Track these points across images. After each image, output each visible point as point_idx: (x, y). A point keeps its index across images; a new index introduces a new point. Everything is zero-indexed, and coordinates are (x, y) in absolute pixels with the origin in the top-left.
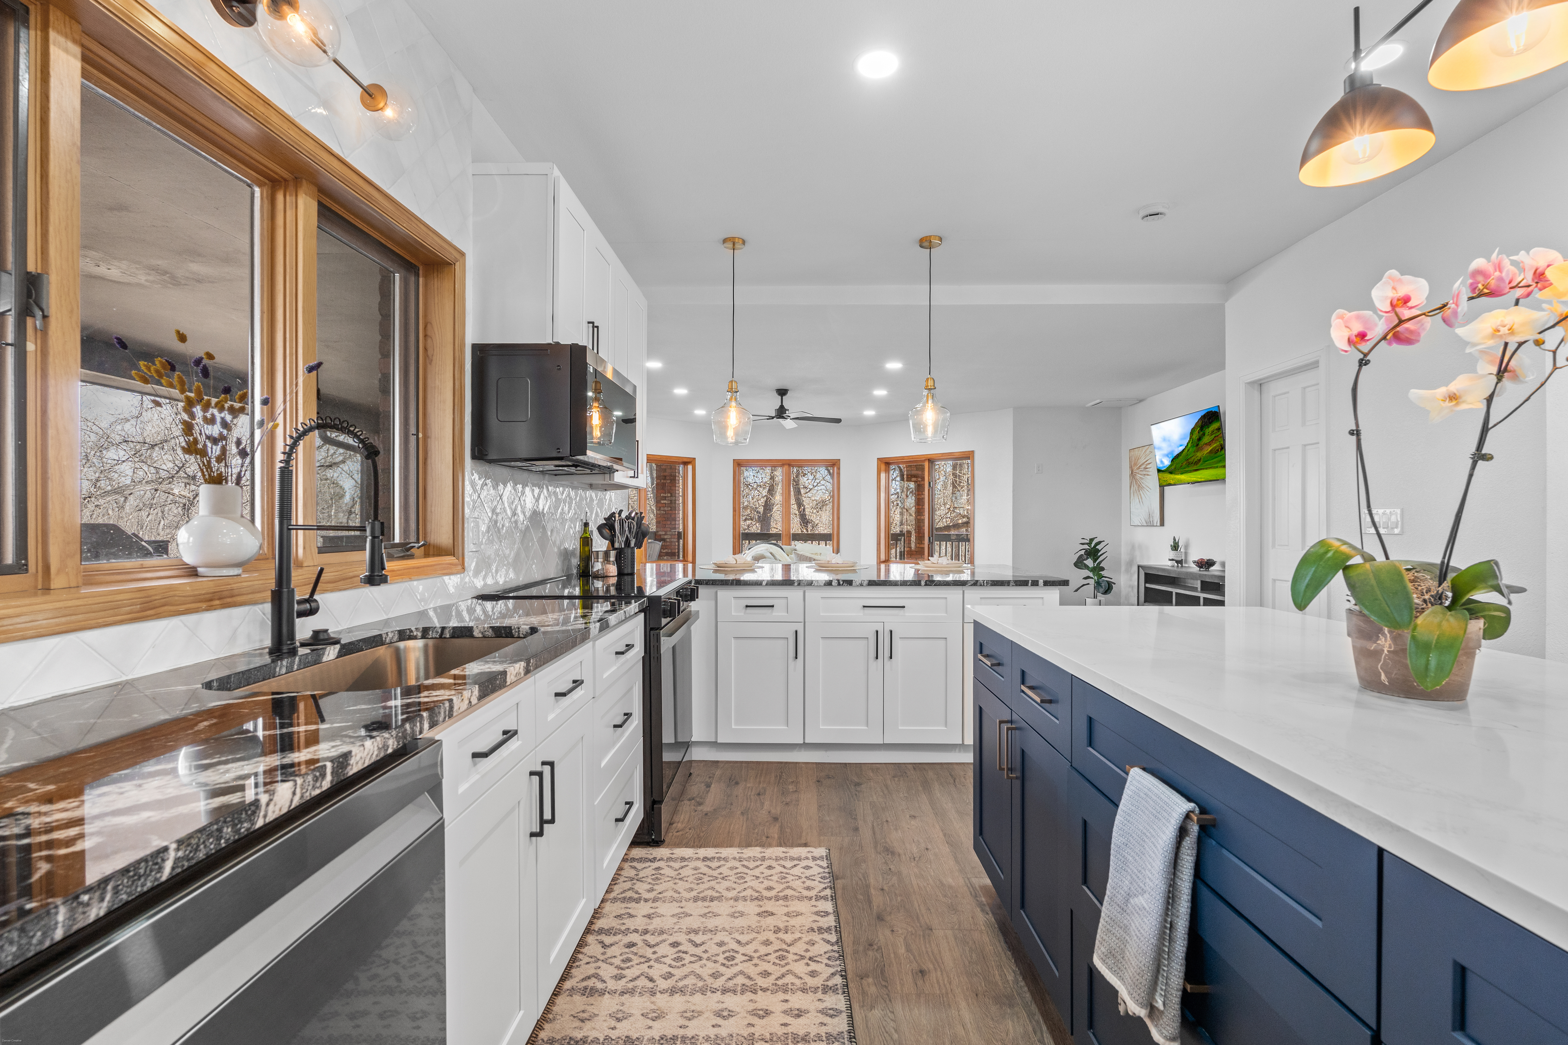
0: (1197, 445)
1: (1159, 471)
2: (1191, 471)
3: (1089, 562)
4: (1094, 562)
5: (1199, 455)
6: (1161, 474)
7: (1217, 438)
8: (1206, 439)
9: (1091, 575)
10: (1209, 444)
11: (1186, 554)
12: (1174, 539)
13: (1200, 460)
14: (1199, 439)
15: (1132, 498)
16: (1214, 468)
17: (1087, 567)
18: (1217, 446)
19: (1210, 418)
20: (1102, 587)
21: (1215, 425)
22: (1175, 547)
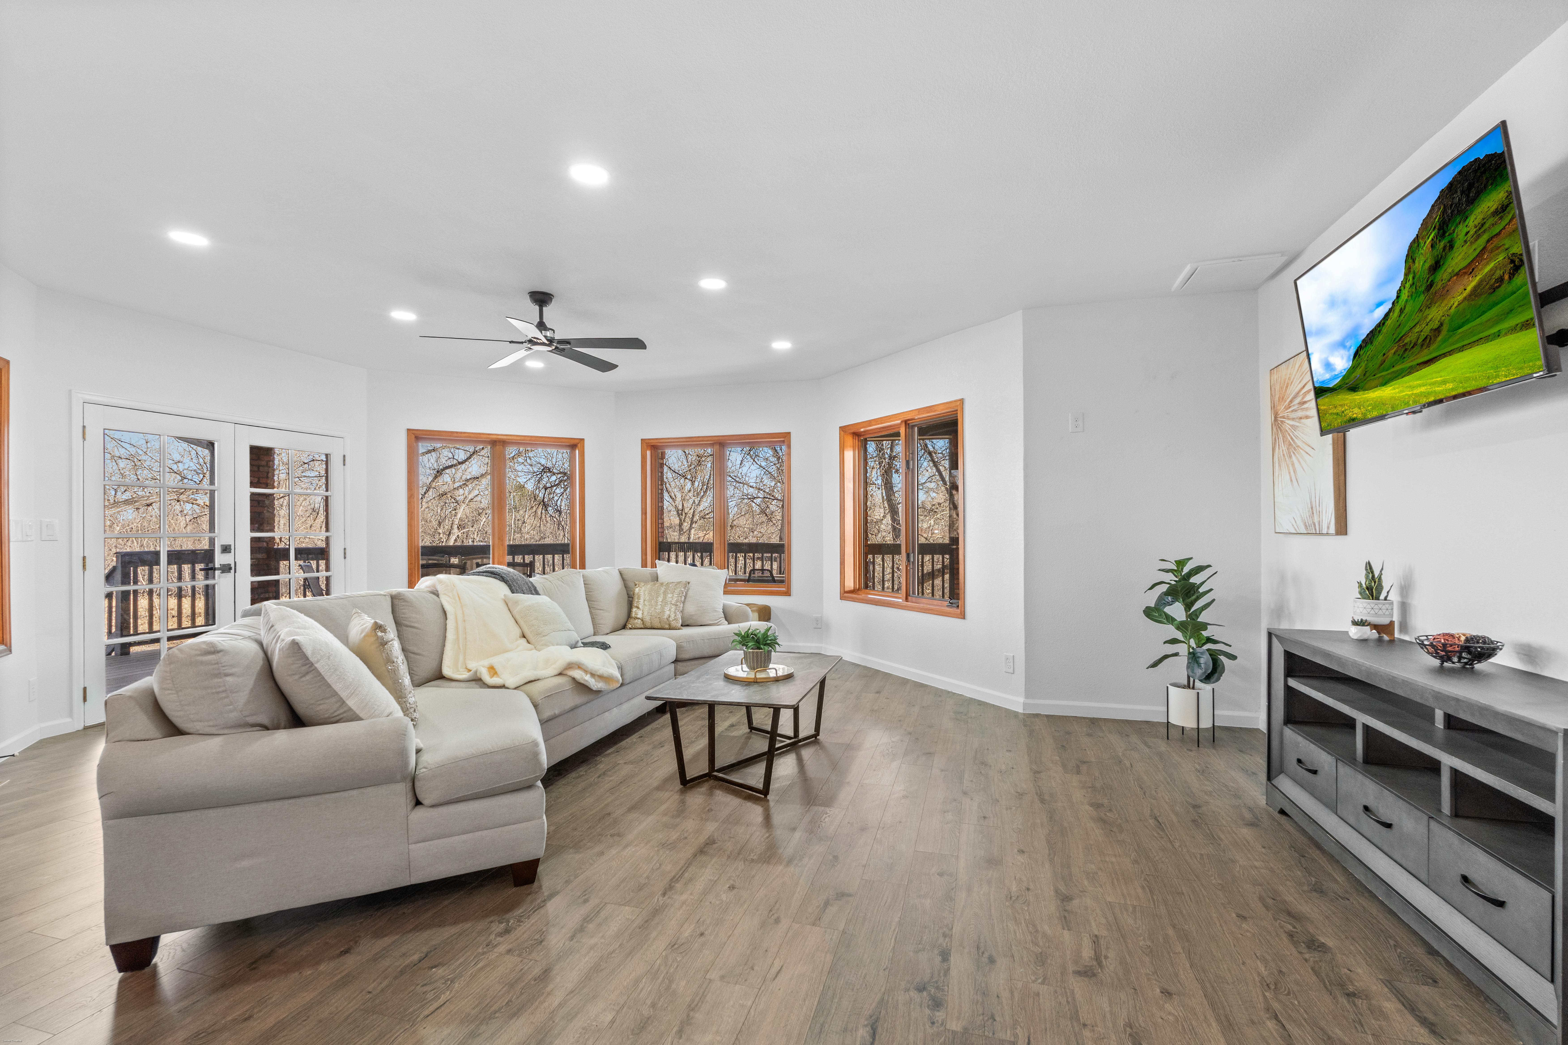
0: (1430, 286)
1: (1320, 392)
2: (1411, 371)
3: (1177, 611)
4: (1188, 607)
5: (1436, 314)
6: (1325, 400)
7: (1496, 242)
8: (1457, 260)
9: (1179, 635)
10: (1469, 270)
11: (1404, 607)
12: (1369, 567)
13: (1437, 331)
14: (1436, 267)
15: (1276, 474)
16: (1487, 339)
17: (1170, 620)
18: (1495, 268)
19: (1471, 186)
20: (1199, 664)
21: (1491, 201)
22: (1369, 588)
